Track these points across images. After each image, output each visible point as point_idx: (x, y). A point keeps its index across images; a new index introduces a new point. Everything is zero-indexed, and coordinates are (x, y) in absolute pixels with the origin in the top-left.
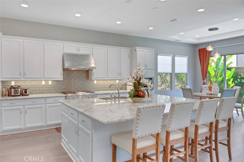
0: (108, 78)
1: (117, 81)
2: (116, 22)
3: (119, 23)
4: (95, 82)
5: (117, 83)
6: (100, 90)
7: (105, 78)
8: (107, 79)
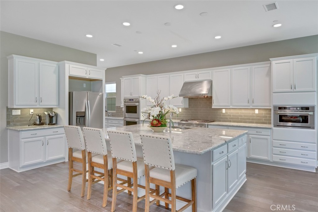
0: (233, 106)
1: (257, 111)
2: (214, 37)
3: (218, 37)
4: (224, 111)
5: (256, 113)
6: (230, 122)
7: (229, 106)
8: (231, 107)
